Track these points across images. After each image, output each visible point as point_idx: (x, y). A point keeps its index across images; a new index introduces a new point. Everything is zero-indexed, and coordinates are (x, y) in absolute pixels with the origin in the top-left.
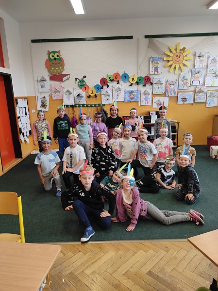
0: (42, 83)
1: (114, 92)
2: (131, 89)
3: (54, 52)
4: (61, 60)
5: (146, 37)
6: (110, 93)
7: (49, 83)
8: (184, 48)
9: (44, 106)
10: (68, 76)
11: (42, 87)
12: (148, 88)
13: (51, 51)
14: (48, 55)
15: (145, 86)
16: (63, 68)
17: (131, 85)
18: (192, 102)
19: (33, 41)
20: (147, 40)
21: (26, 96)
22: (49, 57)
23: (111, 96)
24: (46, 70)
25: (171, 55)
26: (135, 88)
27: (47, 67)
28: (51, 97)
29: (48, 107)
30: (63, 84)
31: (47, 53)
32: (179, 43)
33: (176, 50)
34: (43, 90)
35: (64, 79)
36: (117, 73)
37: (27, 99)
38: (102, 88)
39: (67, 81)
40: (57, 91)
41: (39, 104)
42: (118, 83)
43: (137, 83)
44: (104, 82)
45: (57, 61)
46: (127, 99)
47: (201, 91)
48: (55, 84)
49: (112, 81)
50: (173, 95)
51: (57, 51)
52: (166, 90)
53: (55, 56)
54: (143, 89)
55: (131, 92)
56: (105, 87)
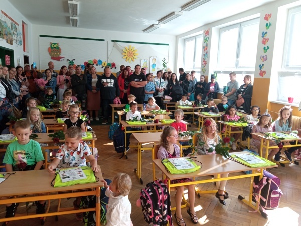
4: (59, 48)
10: (63, 58)
13: (52, 42)
17: (103, 67)
20: (113, 42)
22: (51, 46)
25: (127, 52)
27: (49, 52)
32: (131, 46)
33: (129, 49)
36: (96, 60)
39: (63, 61)
45: (56, 49)
53: (55, 46)
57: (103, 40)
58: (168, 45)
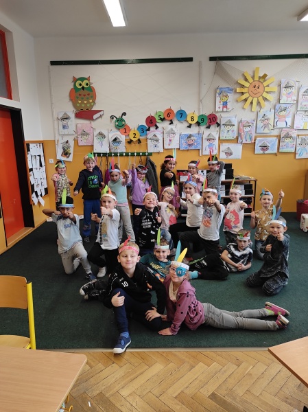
0: (64, 122)
1: (166, 136)
2: (189, 131)
3: (82, 79)
4: (91, 90)
5: (212, 59)
6: (160, 137)
7: (74, 122)
8: (265, 76)
9: (66, 154)
10: (101, 113)
11: (64, 127)
12: (214, 131)
14: (73, 84)
15: (208, 127)
16: (94, 102)
17: (190, 126)
18: (276, 151)
19: (53, 63)
20: (213, 63)
21: (41, 139)
22: (75, 85)
23: (161, 141)
24: (71, 103)
25: (247, 84)
26: (194, 130)
27: (71, 100)
28: (76, 141)
29: (71, 156)
30: (94, 124)
31: (72, 80)
32: (258, 69)
33: (253, 77)
34: (66, 131)
35: (95, 117)
36: (170, 109)
37: (42, 143)
38: (149, 130)
39: (100, 119)
40: (84, 134)
41: (60, 151)
42: (171, 123)
43: (198, 124)
44: (151, 121)
45: (85, 92)
46: (184, 146)
47: (288, 136)
48: (83, 123)
49: (162, 120)
50: (249, 141)
51: (87, 77)
52: (239, 134)
53: (84, 84)
54: (206, 132)
55: (190, 136)
56: (152, 129)
57: (190, 59)
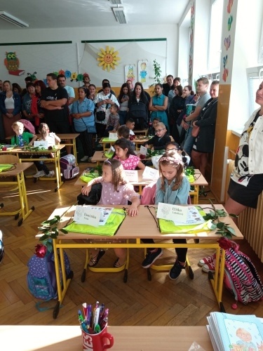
3: (11, 53)
4: (16, 59)
10: (23, 72)
16: (18, 66)
17: (72, 81)
20: (84, 44)
22: (7, 57)
25: (103, 56)
27: (5, 65)
32: (108, 47)
33: (106, 52)
35: (20, 74)
36: (62, 70)
43: (77, 80)
45: (13, 61)
53: (12, 56)
57: (70, 42)
58: (165, 39)
